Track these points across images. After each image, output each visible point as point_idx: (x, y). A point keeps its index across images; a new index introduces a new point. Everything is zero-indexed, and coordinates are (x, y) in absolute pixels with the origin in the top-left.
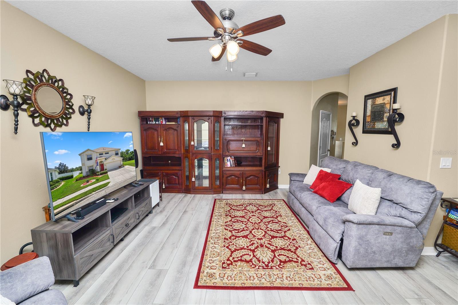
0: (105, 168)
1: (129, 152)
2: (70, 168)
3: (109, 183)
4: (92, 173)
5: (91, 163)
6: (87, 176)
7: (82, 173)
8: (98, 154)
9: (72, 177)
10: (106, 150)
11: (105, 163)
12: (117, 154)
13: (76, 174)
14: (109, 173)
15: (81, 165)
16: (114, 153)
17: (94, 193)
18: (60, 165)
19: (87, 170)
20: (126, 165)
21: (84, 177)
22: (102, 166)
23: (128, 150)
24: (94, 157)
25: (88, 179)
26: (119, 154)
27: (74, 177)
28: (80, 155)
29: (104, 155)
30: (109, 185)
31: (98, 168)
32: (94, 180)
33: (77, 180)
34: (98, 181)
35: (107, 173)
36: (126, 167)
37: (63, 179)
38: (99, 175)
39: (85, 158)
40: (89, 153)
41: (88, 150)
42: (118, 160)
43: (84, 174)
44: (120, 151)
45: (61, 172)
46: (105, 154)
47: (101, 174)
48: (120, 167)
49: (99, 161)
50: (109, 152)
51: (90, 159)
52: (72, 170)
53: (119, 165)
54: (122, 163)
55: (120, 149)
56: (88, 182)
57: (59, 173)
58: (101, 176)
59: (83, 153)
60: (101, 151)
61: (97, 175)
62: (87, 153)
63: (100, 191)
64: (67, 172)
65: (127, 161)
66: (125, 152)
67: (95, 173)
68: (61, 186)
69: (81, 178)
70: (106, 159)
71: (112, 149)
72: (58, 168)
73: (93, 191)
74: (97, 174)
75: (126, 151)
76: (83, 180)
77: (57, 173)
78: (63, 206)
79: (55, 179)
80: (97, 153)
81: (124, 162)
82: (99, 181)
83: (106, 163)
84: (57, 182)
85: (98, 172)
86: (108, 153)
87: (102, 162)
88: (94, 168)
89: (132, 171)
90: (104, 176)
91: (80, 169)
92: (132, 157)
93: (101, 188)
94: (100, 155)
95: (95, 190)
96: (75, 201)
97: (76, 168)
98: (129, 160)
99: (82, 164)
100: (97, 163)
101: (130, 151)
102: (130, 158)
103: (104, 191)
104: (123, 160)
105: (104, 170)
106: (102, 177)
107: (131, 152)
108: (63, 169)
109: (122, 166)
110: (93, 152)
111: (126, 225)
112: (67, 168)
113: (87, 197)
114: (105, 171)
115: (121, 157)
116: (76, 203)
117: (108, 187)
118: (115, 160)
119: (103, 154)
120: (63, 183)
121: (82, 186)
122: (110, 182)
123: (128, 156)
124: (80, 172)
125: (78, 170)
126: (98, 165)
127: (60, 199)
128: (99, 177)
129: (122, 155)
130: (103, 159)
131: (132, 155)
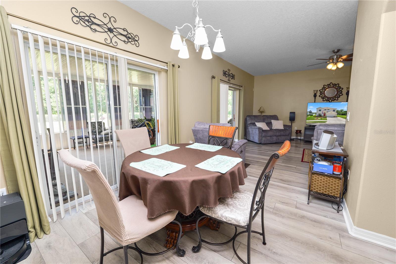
0: (326, 115)
1: (343, 111)
2: (313, 112)
3: (326, 122)
4: (320, 116)
5: (321, 112)
6: (318, 116)
8: (324, 110)
9: (312, 115)
10: (328, 109)
11: (326, 113)
12: (334, 111)
13: (314, 115)
14: (327, 118)
16: (333, 110)
18: (310, 111)
19: (318, 114)
20: (339, 117)
21: (316, 116)
22: (325, 114)
23: (343, 110)
24: (322, 110)
26: (336, 111)
28: (317, 109)
29: (327, 110)
31: (323, 115)
32: (320, 119)
33: (314, 117)
34: (321, 119)
35: (326, 117)
36: (339, 118)
37: (310, 115)
39: (319, 110)
40: (320, 108)
41: (320, 107)
42: (335, 114)
43: (317, 115)
44: (337, 110)
45: (310, 113)
46: (328, 110)
47: (323, 117)
48: (334, 117)
49: (324, 112)
51: (320, 111)
52: (313, 113)
53: (334, 116)
56: (317, 118)
57: (309, 113)
58: (323, 118)
59: (318, 108)
60: (326, 108)
66: (339, 111)
68: (309, 117)
69: (315, 116)
70: (327, 112)
75: (341, 110)
78: (308, 123)
79: (308, 114)
80: (324, 109)
81: (337, 115)
84: (308, 115)
86: (329, 110)
87: (325, 113)
88: (321, 114)
89: (342, 121)
91: (316, 113)
92: (344, 114)
93: (322, 122)
95: (320, 122)
98: (342, 115)
104: (337, 114)
107: (344, 111)
113: (316, 123)
114: (325, 117)
116: (312, 124)
118: (332, 113)
119: (326, 110)
121: (315, 119)
127: (308, 120)
128: (322, 118)
129: (337, 112)
130: (326, 112)
131: (345, 113)
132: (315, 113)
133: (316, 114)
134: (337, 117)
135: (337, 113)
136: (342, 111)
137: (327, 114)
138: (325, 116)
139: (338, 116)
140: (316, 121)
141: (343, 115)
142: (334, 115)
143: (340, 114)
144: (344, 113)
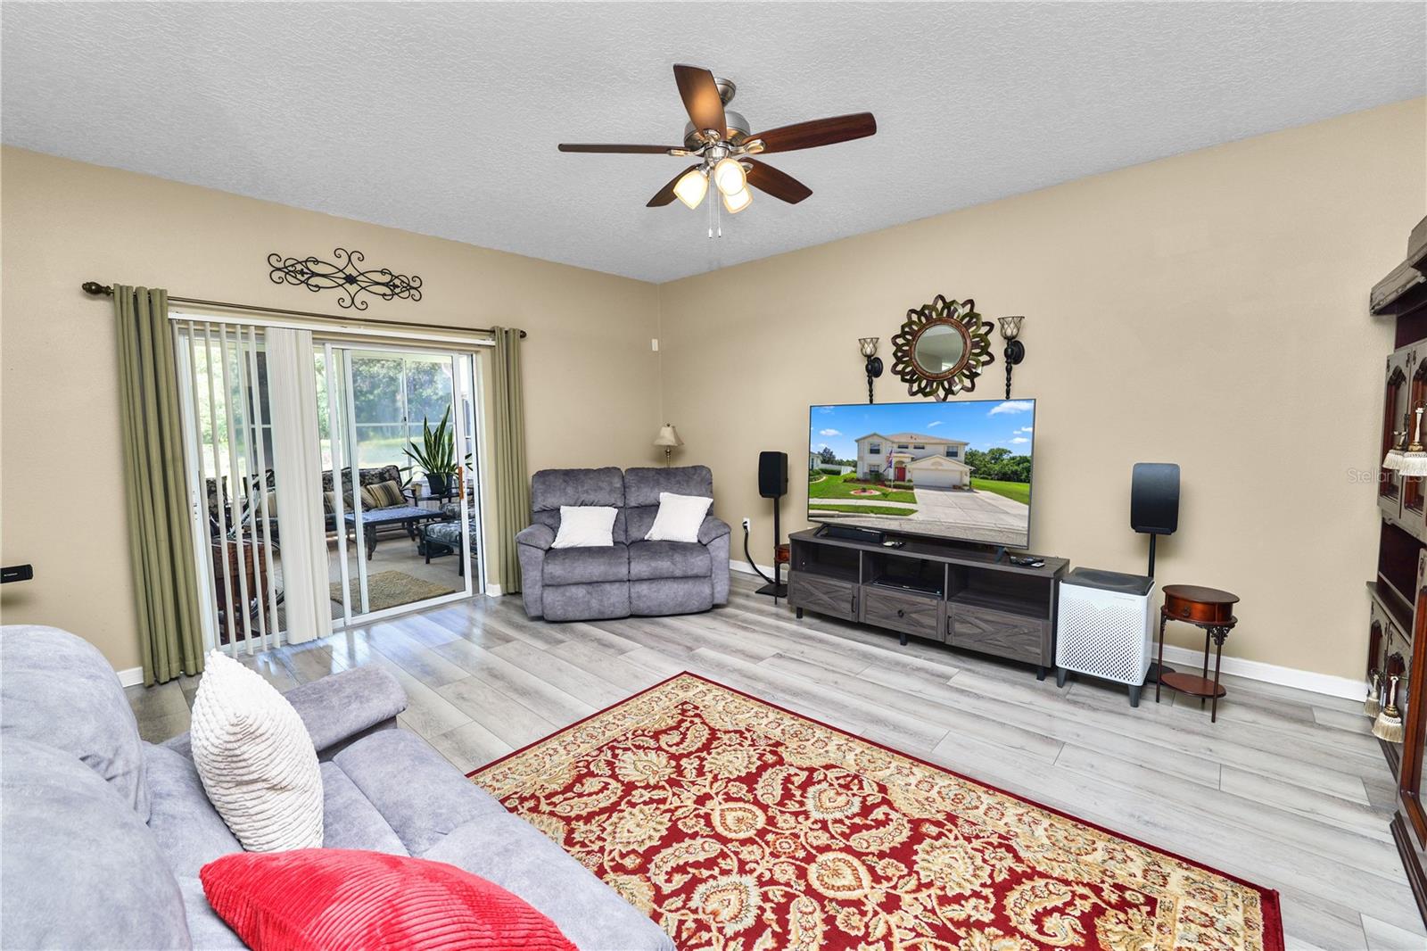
0: (908, 476)
1: (1005, 457)
2: (837, 458)
3: (913, 511)
4: (876, 478)
5: (877, 460)
6: (865, 481)
7: (855, 472)
8: (895, 446)
9: (838, 473)
10: (920, 441)
11: (910, 466)
12: (952, 454)
13: (846, 471)
14: (916, 491)
15: (856, 459)
16: (943, 449)
17: (873, 515)
18: (825, 450)
19: (866, 470)
20: (983, 488)
21: (858, 480)
22: (901, 472)
23: (1002, 452)
24: (885, 449)
25: (865, 486)
26: (962, 456)
27: (842, 474)
28: (857, 441)
29: (911, 449)
30: (912, 517)
31: (891, 474)
32: (878, 493)
33: (845, 481)
34: (885, 496)
35: (911, 488)
36: (983, 494)
37: (825, 472)
38: (890, 487)
39: (867, 448)
40: (875, 440)
41: (875, 434)
42: (957, 470)
43: (860, 475)
44: (967, 449)
45: (824, 462)
46: (915, 448)
47: (895, 487)
48: (957, 488)
49: (894, 460)
50: (927, 447)
51: (875, 451)
52: (841, 463)
53: (957, 482)
54: (967, 480)
55: (966, 444)
56: (864, 490)
57: (822, 462)
58: (895, 490)
59: (864, 438)
60: (903, 440)
61: (885, 486)
62: (871, 440)
63: (887, 518)
64: (832, 463)
65: (992, 479)
66: (983, 454)
67: (880, 480)
68: (822, 480)
69: (852, 480)
70: (913, 459)
71: (938, 441)
72: (822, 454)
73: (872, 512)
74: (887, 483)
75: (991, 451)
76: (856, 485)
77: (819, 462)
78: (819, 509)
79: (816, 468)
80: (893, 442)
81: (973, 479)
82: (889, 498)
83: (913, 469)
84: (819, 473)
85: (890, 480)
86: (923, 448)
87: (903, 462)
88: (881, 471)
89: (1008, 514)
90: (901, 493)
91: (854, 464)
92: (1015, 473)
93: (891, 514)
94: (899, 447)
95: (875, 511)
96: (837, 512)
97: (848, 461)
98: (1001, 480)
99: (858, 457)
100: (891, 462)
101: (1011, 455)
102: (1005, 474)
103: (897, 523)
104: (973, 473)
105: (904, 480)
106: (895, 493)
107: (1013, 458)
108: (827, 457)
109: (966, 488)
110: (884, 441)
111: (900, 612)
112: (834, 457)
113: (858, 517)
114: (907, 484)
115: (966, 463)
116: (839, 516)
117: (909, 520)
118: (940, 468)
119: (907, 448)
120: (824, 478)
121: (852, 493)
122: (916, 511)
123: (997, 467)
124: (854, 469)
125: (850, 465)
126: (891, 467)
127: (816, 497)
128: (890, 490)
129: (971, 459)
130: (905, 457)
131: (1019, 468)
132: (849, 463)
133: (855, 466)
134: (970, 490)
135: (967, 468)
136: (997, 455)
137: (915, 472)
138: (902, 482)
139: (977, 481)
140: (859, 507)
141: (1005, 477)
142: (954, 478)
143: (987, 475)
144: (1016, 468)
